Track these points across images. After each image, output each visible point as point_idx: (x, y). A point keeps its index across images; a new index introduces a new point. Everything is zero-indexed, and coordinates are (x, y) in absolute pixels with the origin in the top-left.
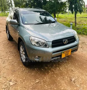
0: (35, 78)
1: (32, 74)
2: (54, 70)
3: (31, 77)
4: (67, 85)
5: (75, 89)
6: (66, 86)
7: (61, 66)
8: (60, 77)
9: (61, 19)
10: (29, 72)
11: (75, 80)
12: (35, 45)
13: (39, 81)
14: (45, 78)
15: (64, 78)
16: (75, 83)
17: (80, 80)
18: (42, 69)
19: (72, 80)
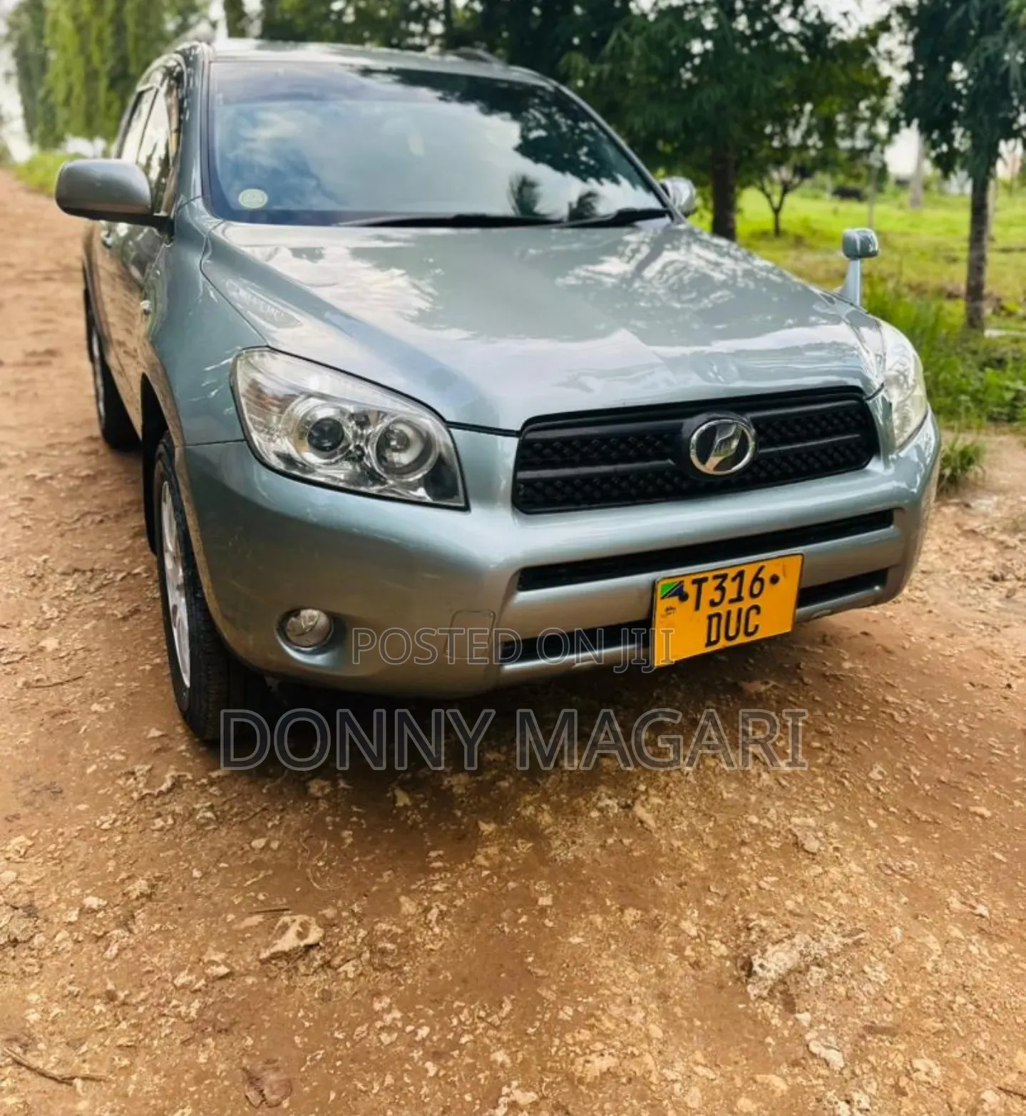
0: (280, 902)
1: (258, 843)
2: (546, 819)
3: (225, 884)
4: (671, 1022)
5: (779, 1084)
6: (656, 1031)
7: (652, 781)
8: (605, 911)
9: (812, 248)
10: (220, 820)
11: (801, 971)
12: (292, 469)
13: (314, 935)
14: (408, 906)
15: (655, 925)
16: (790, 1006)
17: (879, 973)
18: (403, 800)
19: (761, 966)
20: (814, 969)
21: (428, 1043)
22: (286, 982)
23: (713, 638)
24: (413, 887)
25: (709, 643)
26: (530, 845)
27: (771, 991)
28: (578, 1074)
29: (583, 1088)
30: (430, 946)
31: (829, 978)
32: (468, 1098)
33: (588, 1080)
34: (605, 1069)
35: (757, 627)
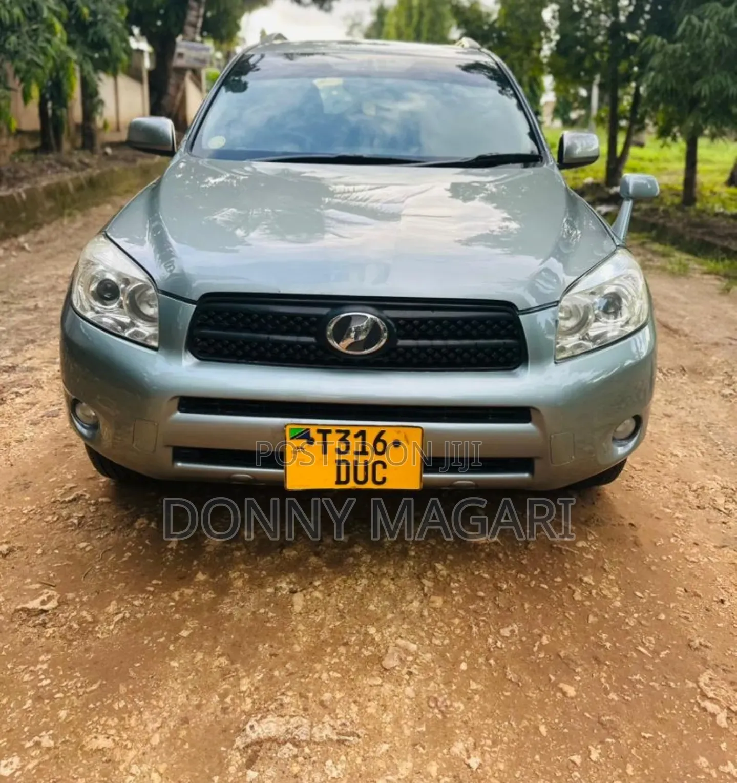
0: (57, 581)
2: (239, 583)
4: (171, 738)
6: (156, 739)
7: (329, 581)
8: (209, 653)
13: (50, 605)
14: (112, 607)
18: (173, 544)
19: (252, 727)
20: (289, 745)
21: (41, 690)
22: (17, 626)
23: (343, 478)
24: (126, 597)
25: (339, 482)
26: (213, 596)
27: (247, 746)
28: (84, 743)
29: (80, 752)
30: (99, 635)
31: (296, 756)
32: (26, 729)
33: (86, 749)
34: (101, 747)
35: (384, 479)
